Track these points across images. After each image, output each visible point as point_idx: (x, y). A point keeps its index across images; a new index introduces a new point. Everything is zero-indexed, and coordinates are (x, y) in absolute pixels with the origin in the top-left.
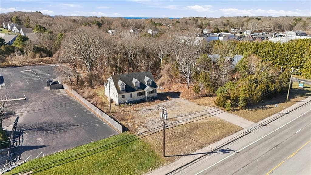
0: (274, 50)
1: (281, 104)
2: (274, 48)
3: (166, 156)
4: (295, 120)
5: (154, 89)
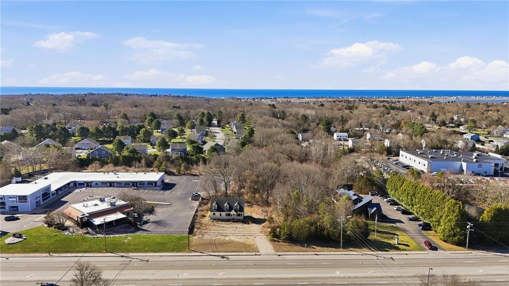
3: (190, 249)
5: (241, 213)
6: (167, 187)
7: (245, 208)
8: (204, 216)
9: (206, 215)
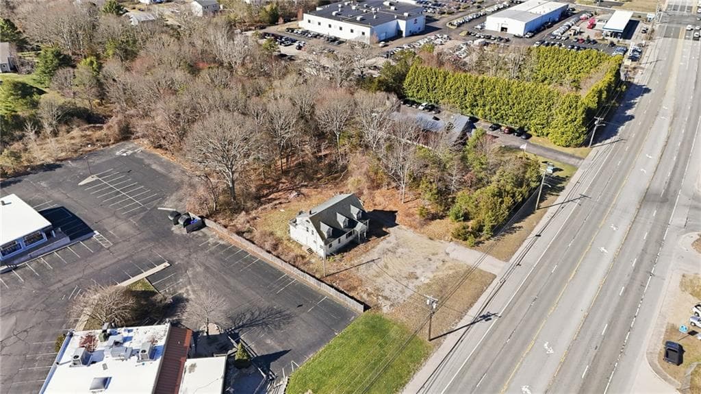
0: (509, 94)
1: (530, 217)
2: (509, 91)
3: (432, 337)
4: (549, 248)
5: (365, 221)
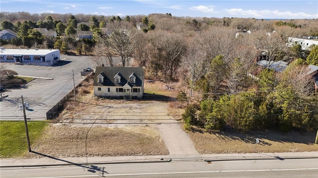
5: (138, 88)
6: (59, 63)
7: (145, 84)
8: (86, 92)
9: (91, 91)
